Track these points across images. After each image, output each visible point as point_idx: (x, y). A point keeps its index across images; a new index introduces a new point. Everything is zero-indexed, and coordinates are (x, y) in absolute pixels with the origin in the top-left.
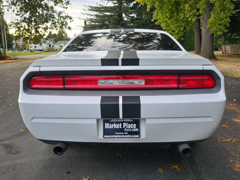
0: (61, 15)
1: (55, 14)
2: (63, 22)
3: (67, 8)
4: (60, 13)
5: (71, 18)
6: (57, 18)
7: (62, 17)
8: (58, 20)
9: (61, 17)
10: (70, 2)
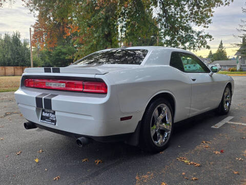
0: (200, 35)
1: (194, 35)
2: (203, 41)
3: (208, 27)
4: (200, 32)
5: (210, 37)
6: (197, 38)
7: (202, 36)
8: (197, 40)
9: (200, 36)
10: (211, 21)
